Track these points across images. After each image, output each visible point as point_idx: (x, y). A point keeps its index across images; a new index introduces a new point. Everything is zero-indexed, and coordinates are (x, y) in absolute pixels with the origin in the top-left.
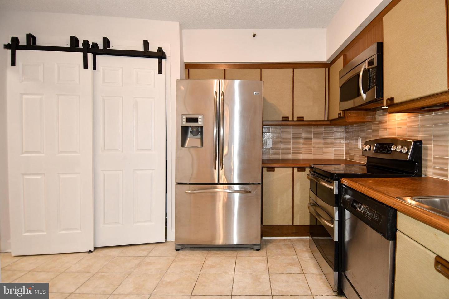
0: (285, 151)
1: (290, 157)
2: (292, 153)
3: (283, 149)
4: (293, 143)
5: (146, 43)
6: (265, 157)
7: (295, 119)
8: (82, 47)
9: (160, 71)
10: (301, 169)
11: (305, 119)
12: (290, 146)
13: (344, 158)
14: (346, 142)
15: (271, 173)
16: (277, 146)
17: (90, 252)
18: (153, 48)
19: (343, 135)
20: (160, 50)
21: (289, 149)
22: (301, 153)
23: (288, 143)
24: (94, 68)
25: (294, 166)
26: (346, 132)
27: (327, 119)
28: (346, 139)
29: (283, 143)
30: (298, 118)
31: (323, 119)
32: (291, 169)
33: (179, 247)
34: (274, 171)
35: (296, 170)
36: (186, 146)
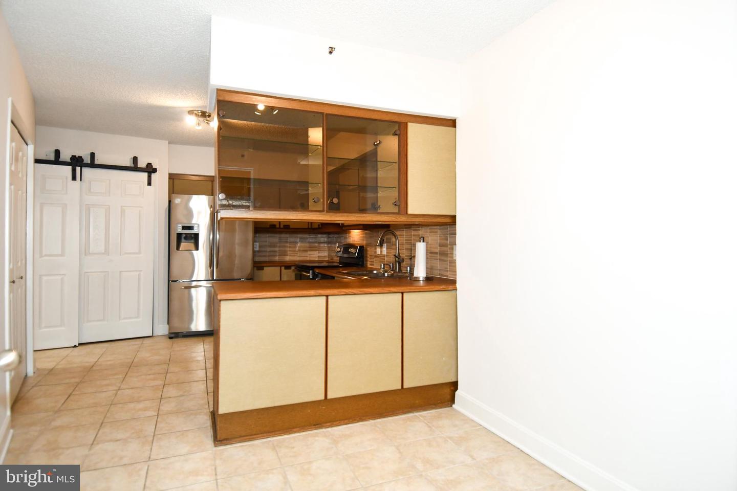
0: (272, 253)
1: (277, 259)
2: (279, 255)
3: (269, 252)
4: (279, 247)
5: (135, 159)
6: (257, 259)
7: (282, 227)
8: (70, 161)
9: (149, 184)
10: (288, 267)
11: (291, 227)
12: (277, 249)
13: (327, 259)
14: (329, 245)
15: (261, 271)
16: (263, 249)
17: (75, 346)
18: (142, 164)
19: (326, 240)
20: (149, 165)
21: (276, 252)
22: (287, 255)
23: (275, 246)
24: (81, 180)
25: (281, 265)
26: (329, 237)
27: (310, 227)
28: (328, 243)
29: (270, 246)
30: (284, 226)
31: (307, 227)
32: (279, 268)
33: (173, 335)
34: (263, 269)
35: (283, 268)
36: (180, 249)
